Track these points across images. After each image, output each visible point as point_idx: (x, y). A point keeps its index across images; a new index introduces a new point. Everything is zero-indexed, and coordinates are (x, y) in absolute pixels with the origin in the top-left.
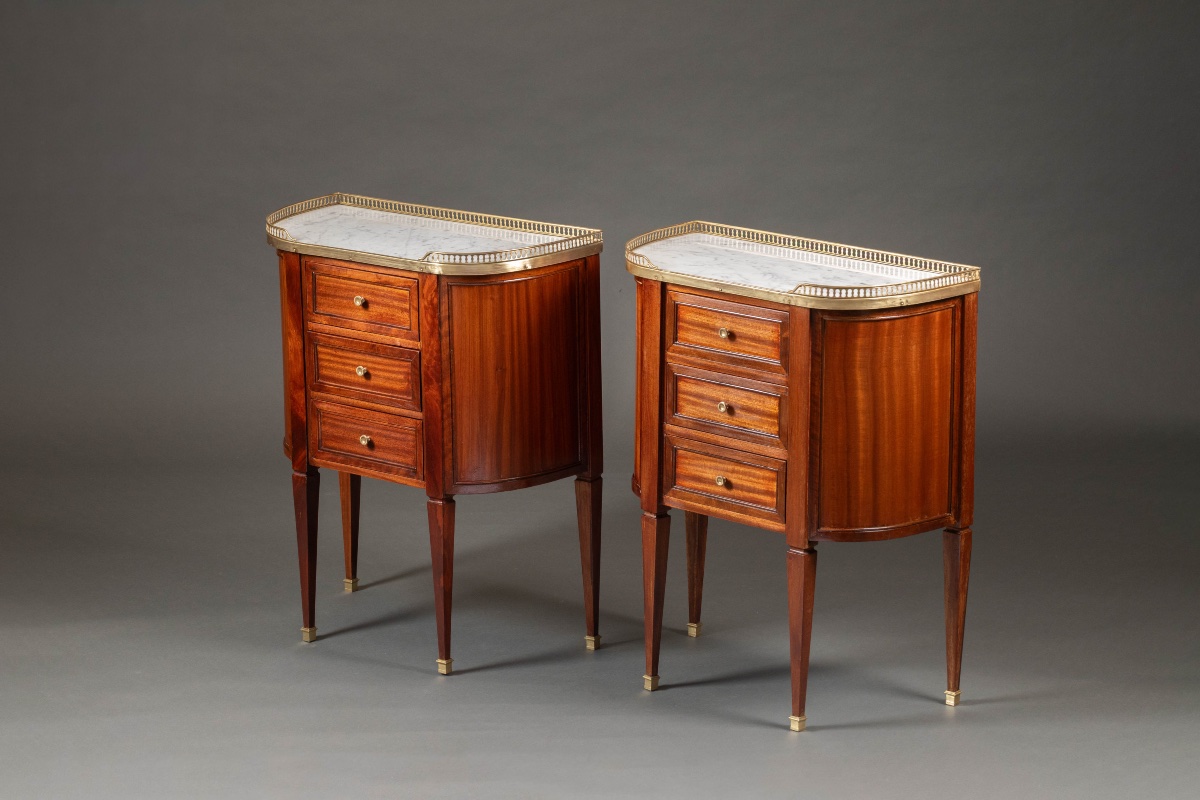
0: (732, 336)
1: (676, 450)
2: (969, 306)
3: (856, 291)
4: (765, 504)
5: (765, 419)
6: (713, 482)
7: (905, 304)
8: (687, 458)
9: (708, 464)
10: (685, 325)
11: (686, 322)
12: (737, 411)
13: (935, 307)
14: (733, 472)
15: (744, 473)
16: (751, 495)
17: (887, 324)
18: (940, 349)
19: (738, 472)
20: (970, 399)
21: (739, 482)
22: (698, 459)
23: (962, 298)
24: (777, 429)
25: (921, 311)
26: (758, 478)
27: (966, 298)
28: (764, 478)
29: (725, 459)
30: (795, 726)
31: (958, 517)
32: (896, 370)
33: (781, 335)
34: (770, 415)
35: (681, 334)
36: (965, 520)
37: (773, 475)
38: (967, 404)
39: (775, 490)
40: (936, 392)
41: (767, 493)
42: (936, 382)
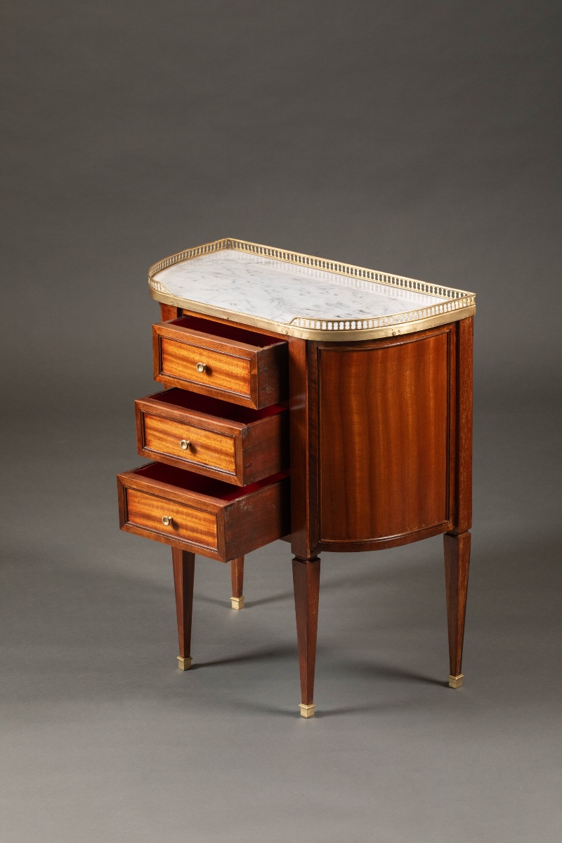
0: (208, 370)
1: (126, 489)
2: (464, 330)
3: (347, 324)
4: (208, 544)
5: (223, 457)
6: (160, 521)
7: (397, 334)
8: (136, 497)
9: (155, 503)
10: (170, 358)
11: (169, 355)
12: (198, 449)
13: (429, 334)
14: (178, 512)
15: (188, 515)
16: (195, 534)
17: (380, 352)
18: (436, 373)
19: (182, 513)
20: (467, 416)
21: (184, 522)
22: (146, 498)
23: (457, 323)
24: (234, 467)
25: (415, 339)
26: (200, 519)
27: (461, 323)
28: (205, 520)
29: (170, 500)
30: (304, 713)
31: (456, 523)
32: (390, 395)
33: (250, 372)
34: (227, 454)
35: (166, 366)
36: (463, 524)
37: (213, 518)
38: (463, 421)
39: (216, 532)
40: (432, 412)
41: (209, 534)
42: (432, 404)
